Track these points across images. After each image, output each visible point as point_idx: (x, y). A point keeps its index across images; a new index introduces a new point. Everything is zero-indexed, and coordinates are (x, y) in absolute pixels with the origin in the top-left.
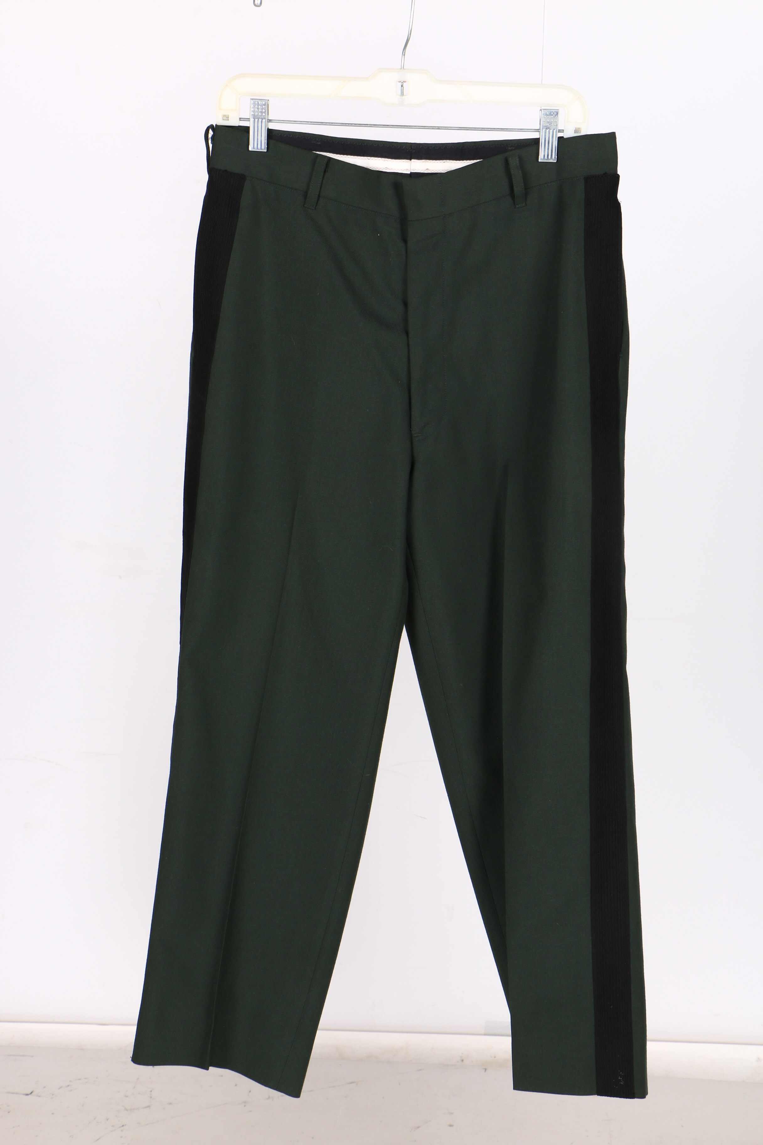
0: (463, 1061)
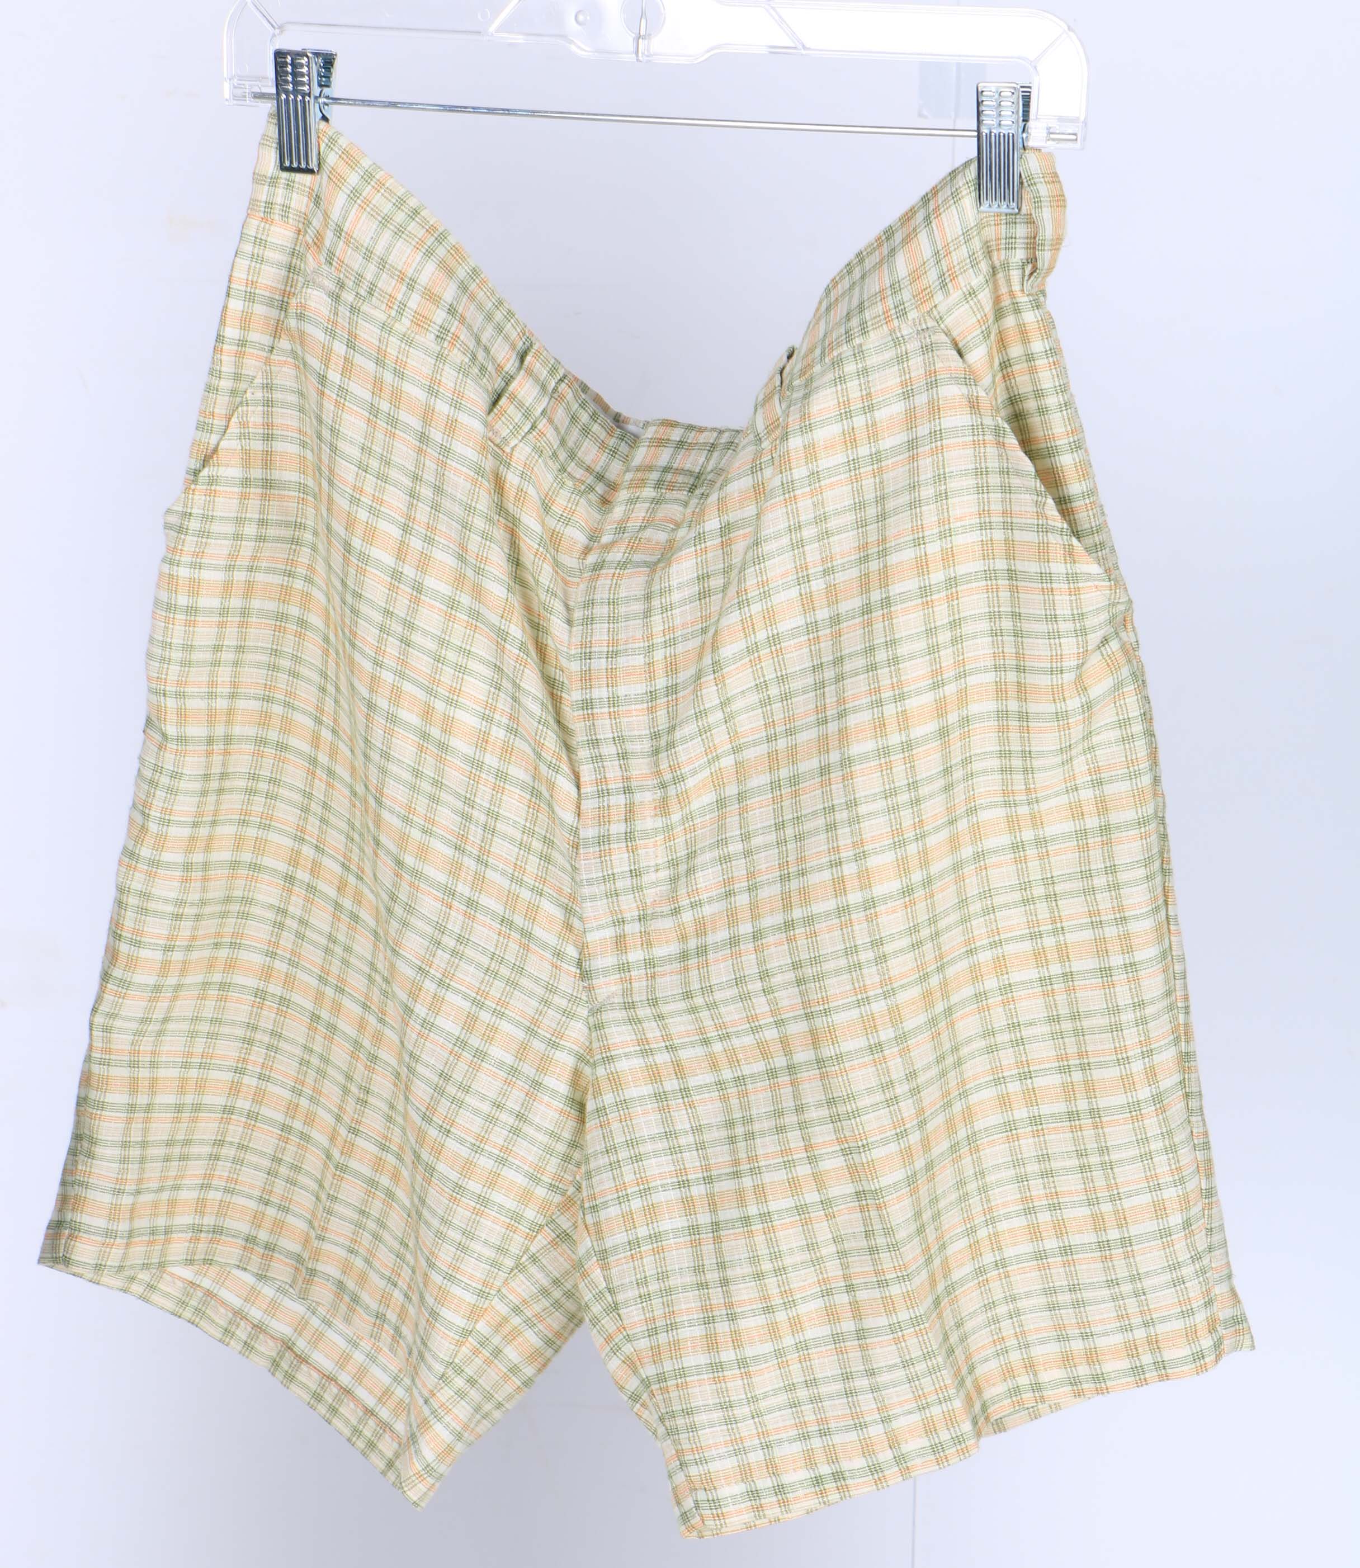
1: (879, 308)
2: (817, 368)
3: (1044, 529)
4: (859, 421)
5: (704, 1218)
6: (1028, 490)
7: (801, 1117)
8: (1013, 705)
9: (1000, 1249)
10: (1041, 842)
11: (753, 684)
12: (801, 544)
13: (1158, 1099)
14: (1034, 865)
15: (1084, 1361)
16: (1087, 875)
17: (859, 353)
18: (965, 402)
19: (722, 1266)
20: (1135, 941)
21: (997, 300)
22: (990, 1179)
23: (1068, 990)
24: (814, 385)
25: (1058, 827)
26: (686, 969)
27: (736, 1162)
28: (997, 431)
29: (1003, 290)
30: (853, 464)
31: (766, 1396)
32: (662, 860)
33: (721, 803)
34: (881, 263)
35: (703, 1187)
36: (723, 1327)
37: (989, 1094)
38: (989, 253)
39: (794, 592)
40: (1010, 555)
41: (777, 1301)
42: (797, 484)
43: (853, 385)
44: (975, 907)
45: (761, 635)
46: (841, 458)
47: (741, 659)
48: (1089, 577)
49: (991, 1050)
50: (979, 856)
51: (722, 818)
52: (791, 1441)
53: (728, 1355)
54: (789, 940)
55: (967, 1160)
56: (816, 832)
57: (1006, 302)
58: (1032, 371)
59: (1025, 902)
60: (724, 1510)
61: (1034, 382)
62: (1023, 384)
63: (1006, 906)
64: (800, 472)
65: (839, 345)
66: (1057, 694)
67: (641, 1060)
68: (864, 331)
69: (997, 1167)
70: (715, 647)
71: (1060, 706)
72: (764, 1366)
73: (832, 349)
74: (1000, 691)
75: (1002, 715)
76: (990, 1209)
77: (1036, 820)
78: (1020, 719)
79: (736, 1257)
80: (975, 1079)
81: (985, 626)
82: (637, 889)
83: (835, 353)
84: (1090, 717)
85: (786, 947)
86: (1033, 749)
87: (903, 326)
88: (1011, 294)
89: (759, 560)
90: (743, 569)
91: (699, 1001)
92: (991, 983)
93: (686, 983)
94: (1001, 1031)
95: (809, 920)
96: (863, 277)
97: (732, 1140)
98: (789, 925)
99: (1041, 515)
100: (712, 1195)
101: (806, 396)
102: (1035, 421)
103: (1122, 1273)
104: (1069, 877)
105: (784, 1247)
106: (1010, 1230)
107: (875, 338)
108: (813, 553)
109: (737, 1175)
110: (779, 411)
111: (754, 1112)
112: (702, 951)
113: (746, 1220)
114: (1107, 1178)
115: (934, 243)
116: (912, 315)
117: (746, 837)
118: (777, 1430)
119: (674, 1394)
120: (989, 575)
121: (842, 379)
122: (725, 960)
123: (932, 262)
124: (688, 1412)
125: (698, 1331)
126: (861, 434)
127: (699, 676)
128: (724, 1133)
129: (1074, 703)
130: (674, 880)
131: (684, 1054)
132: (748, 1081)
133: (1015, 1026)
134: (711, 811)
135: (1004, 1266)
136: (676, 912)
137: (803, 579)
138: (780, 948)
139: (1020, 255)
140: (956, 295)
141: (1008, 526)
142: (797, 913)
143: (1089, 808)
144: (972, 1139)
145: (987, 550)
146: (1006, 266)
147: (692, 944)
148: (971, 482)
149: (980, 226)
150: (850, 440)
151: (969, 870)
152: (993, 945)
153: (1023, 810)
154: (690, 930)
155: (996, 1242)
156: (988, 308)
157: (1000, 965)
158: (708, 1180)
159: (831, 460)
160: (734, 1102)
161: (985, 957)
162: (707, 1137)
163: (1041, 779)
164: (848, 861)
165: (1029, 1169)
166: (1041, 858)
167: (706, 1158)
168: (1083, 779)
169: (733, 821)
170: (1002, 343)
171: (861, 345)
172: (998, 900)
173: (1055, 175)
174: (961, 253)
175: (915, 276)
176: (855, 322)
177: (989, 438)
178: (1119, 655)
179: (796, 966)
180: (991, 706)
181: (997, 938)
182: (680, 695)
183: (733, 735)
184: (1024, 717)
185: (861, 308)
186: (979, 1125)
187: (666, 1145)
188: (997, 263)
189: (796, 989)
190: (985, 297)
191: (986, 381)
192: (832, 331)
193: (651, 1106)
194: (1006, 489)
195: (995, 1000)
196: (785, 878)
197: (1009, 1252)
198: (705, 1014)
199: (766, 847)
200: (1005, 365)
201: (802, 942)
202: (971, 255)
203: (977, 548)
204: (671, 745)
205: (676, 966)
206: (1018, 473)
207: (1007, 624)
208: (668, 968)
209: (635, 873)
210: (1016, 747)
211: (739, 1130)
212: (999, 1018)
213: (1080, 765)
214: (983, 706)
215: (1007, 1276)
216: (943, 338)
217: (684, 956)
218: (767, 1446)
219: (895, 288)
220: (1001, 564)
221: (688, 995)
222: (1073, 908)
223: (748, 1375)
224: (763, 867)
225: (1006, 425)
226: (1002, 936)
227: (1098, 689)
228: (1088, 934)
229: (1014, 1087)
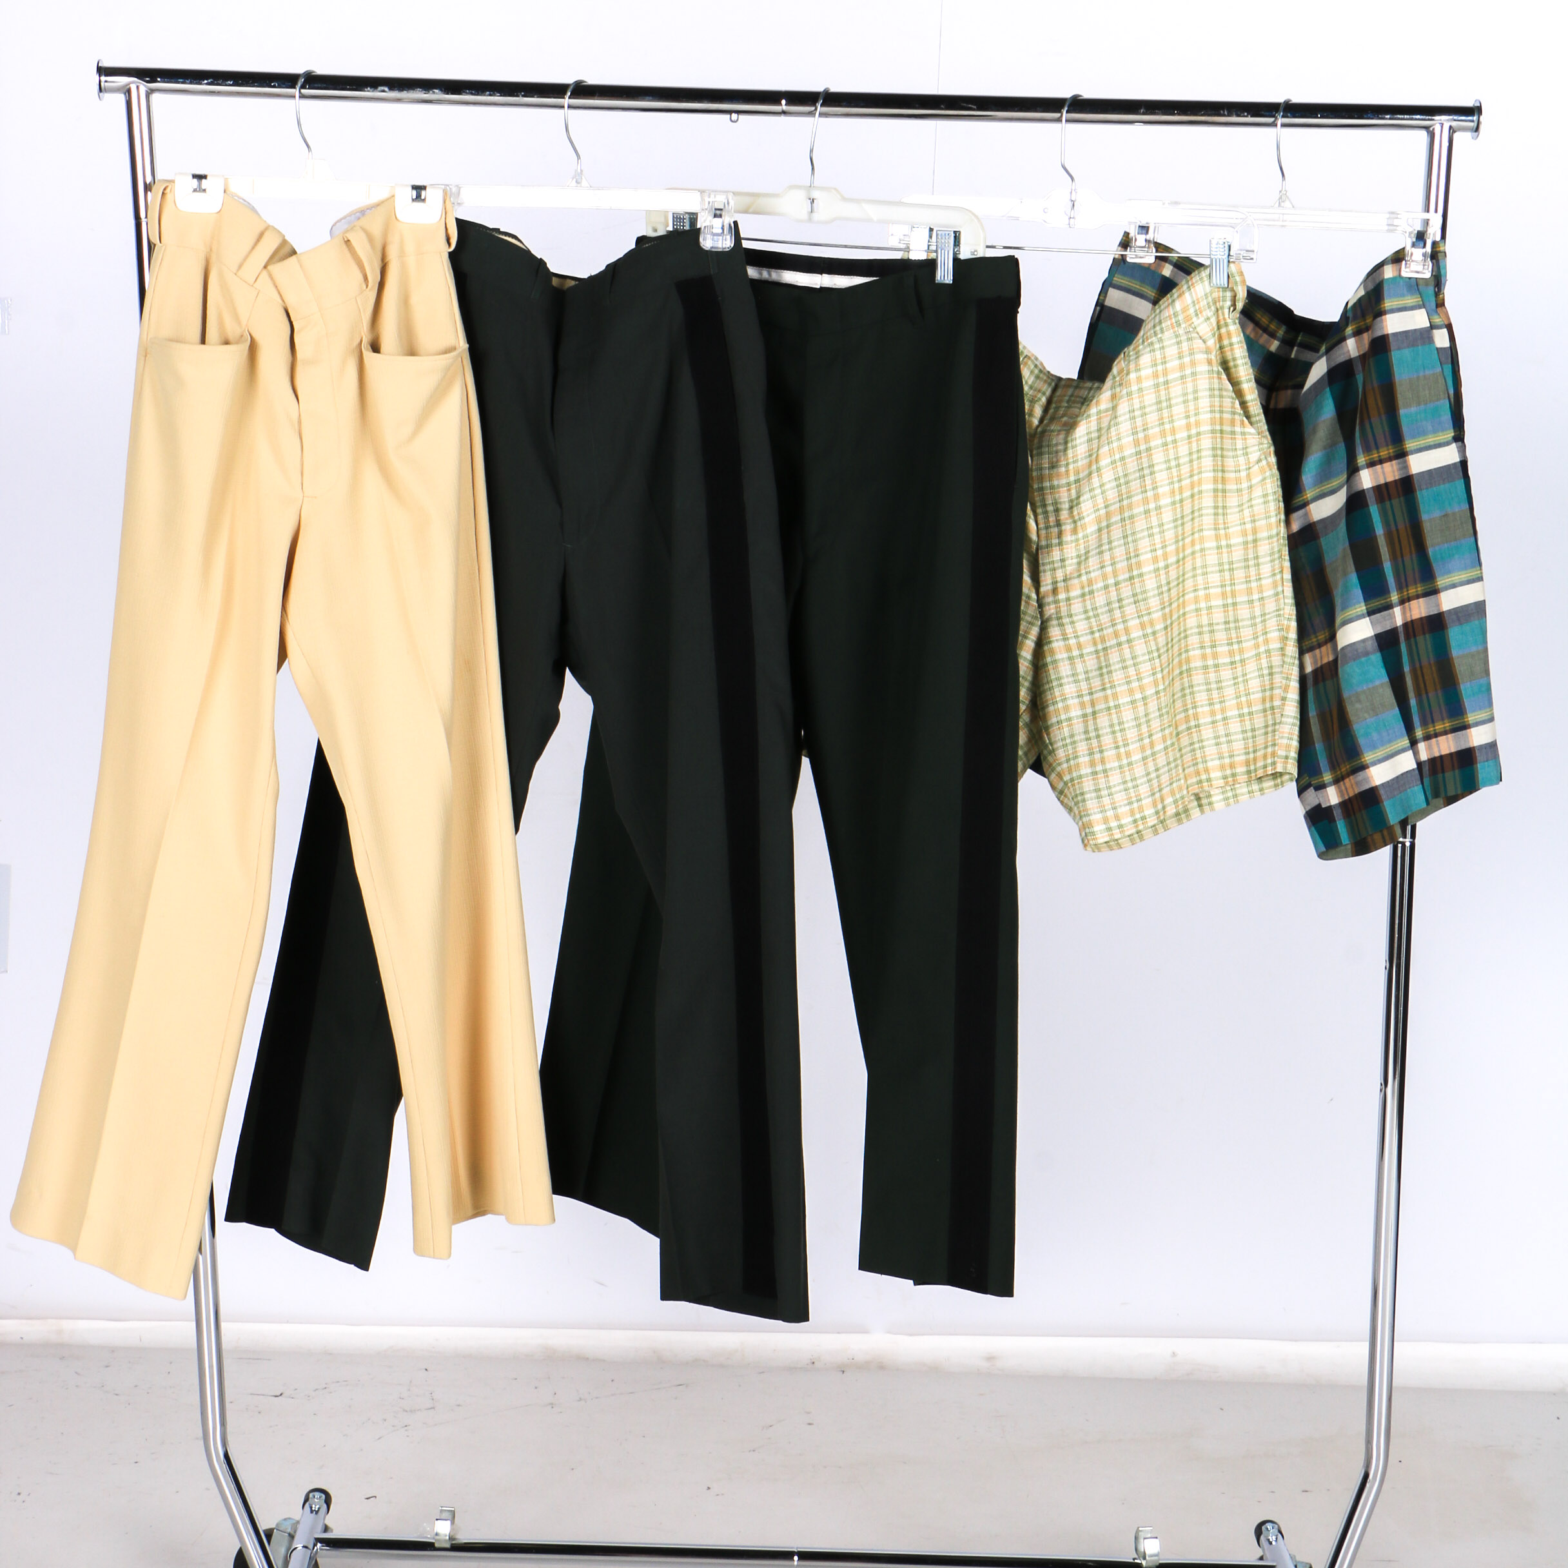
0: (813, 1363)
1: (1169, 323)
2: (1141, 347)
3: (1234, 413)
4: (1160, 368)
5: (1089, 710)
6: (1229, 397)
7: (1135, 661)
8: (1220, 487)
9: (1198, 719)
10: (1229, 546)
11: (1113, 478)
12: (1134, 418)
13: (1268, 651)
14: (1225, 555)
15: (1229, 768)
16: (1246, 560)
17: (1160, 340)
18: (1206, 361)
19: (1096, 730)
20: (1264, 588)
21: (1218, 322)
22: (1195, 689)
23: (1234, 610)
24: (1140, 353)
25: (1237, 540)
26: (1085, 601)
27: (1103, 684)
28: (1218, 373)
29: (1221, 317)
30: (1157, 385)
31: (1115, 786)
32: (1074, 554)
33: (1100, 530)
34: (1169, 305)
35: (1088, 697)
36: (1097, 756)
37: (1198, 652)
38: (1215, 303)
39: (1131, 438)
40: (1221, 424)
41: (1121, 743)
42: (1133, 393)
43: (1158, 353)
44: (1199, 571)
45: (1117, 457)
46: (1152, 383)
47: (1109, 466)
48: (1250, 434)
49: (1200, 633)
50: (1202, 550)
51: (1100, 536)
52: (1125, 805)
53: (1099, 768)
54: (1131, 584)
55: (1186, 680)
56: (1144, 537)
57: (1222, 322)
58: (1232, 350)
59: (1220, 571)
60: (1097, 836)
61: (1232, 355)
62: (1229, 356)
63: (1212, 572)
64: (1134, 388)
65: (1151, 337)
66: (1238, 481)
67: (1063, 643)
68: (1162, 331)
69: (1199, 685)
70: (1097, 461)
71: (1239, 486)
72: (1114, 772)
73: (1147, 340)
74: (1215, 481)
75: (1216, 491)
76: (1195, 702)
77: (1227, 536)
78: (1223, 492)
79: (1103, 725)
80: (1192, 645)
81: (1210, 453)
82: (1063, 567)
83: (1149, 341)
84: (1251, 491)
85: (1130, 587)
86: (1227, 505)
87: (1179, 330)
88: (1224, 319)
89: (1117, 424)
90: (1109, 428)
91: (1091, 614)
92: (1203, 605)
93: (1085, 607)
94: (1205, 626)
95: (1141, 575)
96: (1160, 312)
97: (1101, 675)
98: (1131, 578)
99: (1233, 407)
100: (1093, 700)
101: (1137, 358)
102: (1233, 370)
103: (1222, 733)
104: (1239, 561)
105: (1125, 720)
106: (1203, 712)
107: (1168, 334)
108: (1139, 422)
109: (1104, 689)
110: (1124, 365)
111: (1111, 662)
112: (1091, 592)
113: (1109, 709)
114: (1245, 686)
115: (1192, 297)
116: (1183, 326)
117: (1110, 542)
118: (1119, 801)
119: (1077, 786)
120: (1213, 432)
121: (1154, 351)
122: (1102, 595)
123: (1191, 305)
124: (1082, 794)
125: (1087, 759)
126: (1160, 373)
127: (1090, 474)
128: (1098, 673)
129: (1245, 485)
130: (1079, 563)
131: (1082, 639)
132: (1108, 649)
133: (1211, 625)
134: (1096, 533)
135: (1199, 727)
136: (1079, 576)
137: (1135, 433)
138: (1127, 588)
139: (1229, 303)
140: (1202, 319)
141: (1221, 412)
142: (1135, 573)
143: (1249, 532)
144: (1189, 670)
145: (1213, 422)
146: (1222, 308)
147: (1087, 590)
148: (1207, 393)
149: (1211, 293)
150: (1156, 375)
151: (1198, 555)
152: (1205, 588)
153: (1222, 532)
154: (1086, 583)
155: (1196, 717)
156: (1215, 324)
157: (1208, 597)
158: (1091, 694)
159: (1148, 384)
160: (1102, 659)
161: (1201, 593)
162: (1090, 675)
163: (1230, 518)
164: (1159, 549)
165: (1212, 686)
166: (1228, 552)
167: (1090, 684)
168: (1248, 519)
169: (1105, 536)
170: (1220, 338)
171: (1161, 337)
172: (1208, 570)
173: (1242, 272)
174: (1203, 303)
175: (1185, 310)
176: (1158, 328)
177: (1215, 375)
178: (1266, 467)
179: (1134, 595)
180: (1211, 486)
181: (1207, 586)
182: (1081, 483)
183: (1105, 500)
184: (1224, 491)
185: (1160, 323)
186: (1192, 665)
187: (1073, 679)
188: (1219, 307)
189: (1134, 605)
190: (1213, 320)
191: (1214, 353)
192: (1147, 332)
193: (1067, 662)
194: (1221, 396)
195: (1204, 612)
196: (1128, 559)
197: (1201, 721)
198: (1093, 620)
199: (1120, 546)
200: (1221, 348)
201: (1137, 585)
202: (1208, 304)
203: (1209, 420)
204: (1078, 504)
205: (1080, 599)
206: (1226, 390)
207: (1219, 452)
208: (1076, 601)
209: (1062, 560)
210: (1220, 504)
211: (1105, 670)
212: (1205, 621)
213: (1247, 512)
214: (1208, 486)
215: (1200, 731)
216: (1196, 335)
217: (1083, 595)
218: (1114, 808)
219: (1176, 315)
220: (1218, 428)
221: (1086, 612)
222: (1239, 574)
223: (1107, 776)
224: (1118, 555)
225: (1222, 371)
226: (1210, 585)
227: (1255, 480)
228: (1244, 586)
229: (1208, 651)
